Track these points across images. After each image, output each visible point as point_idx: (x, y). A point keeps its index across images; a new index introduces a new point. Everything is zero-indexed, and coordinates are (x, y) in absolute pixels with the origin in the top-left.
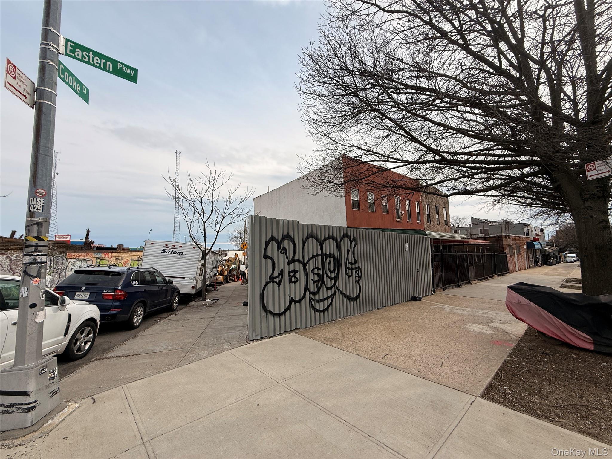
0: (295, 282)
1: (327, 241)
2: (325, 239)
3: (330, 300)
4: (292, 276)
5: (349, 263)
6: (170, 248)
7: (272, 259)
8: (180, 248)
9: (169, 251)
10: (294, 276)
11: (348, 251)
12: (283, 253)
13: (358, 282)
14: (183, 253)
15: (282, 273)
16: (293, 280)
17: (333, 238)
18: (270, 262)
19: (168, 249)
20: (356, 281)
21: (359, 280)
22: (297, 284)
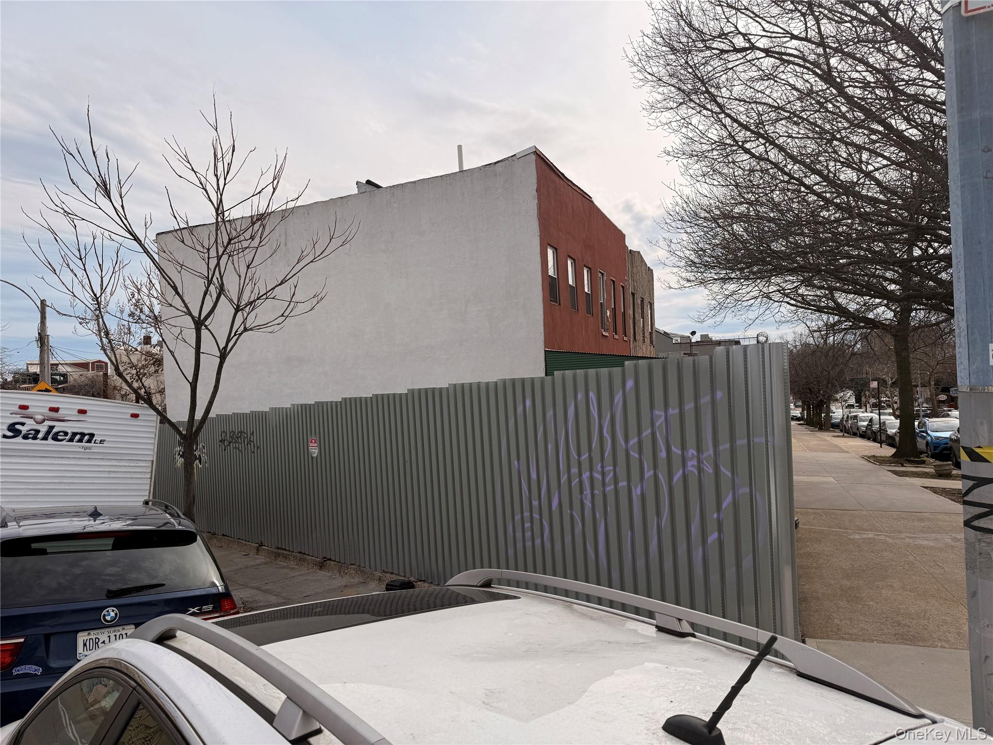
6: (39, 417)
8: (82, 417)
9: (37, 432)
14: (92, 435)
19: (30, 424)
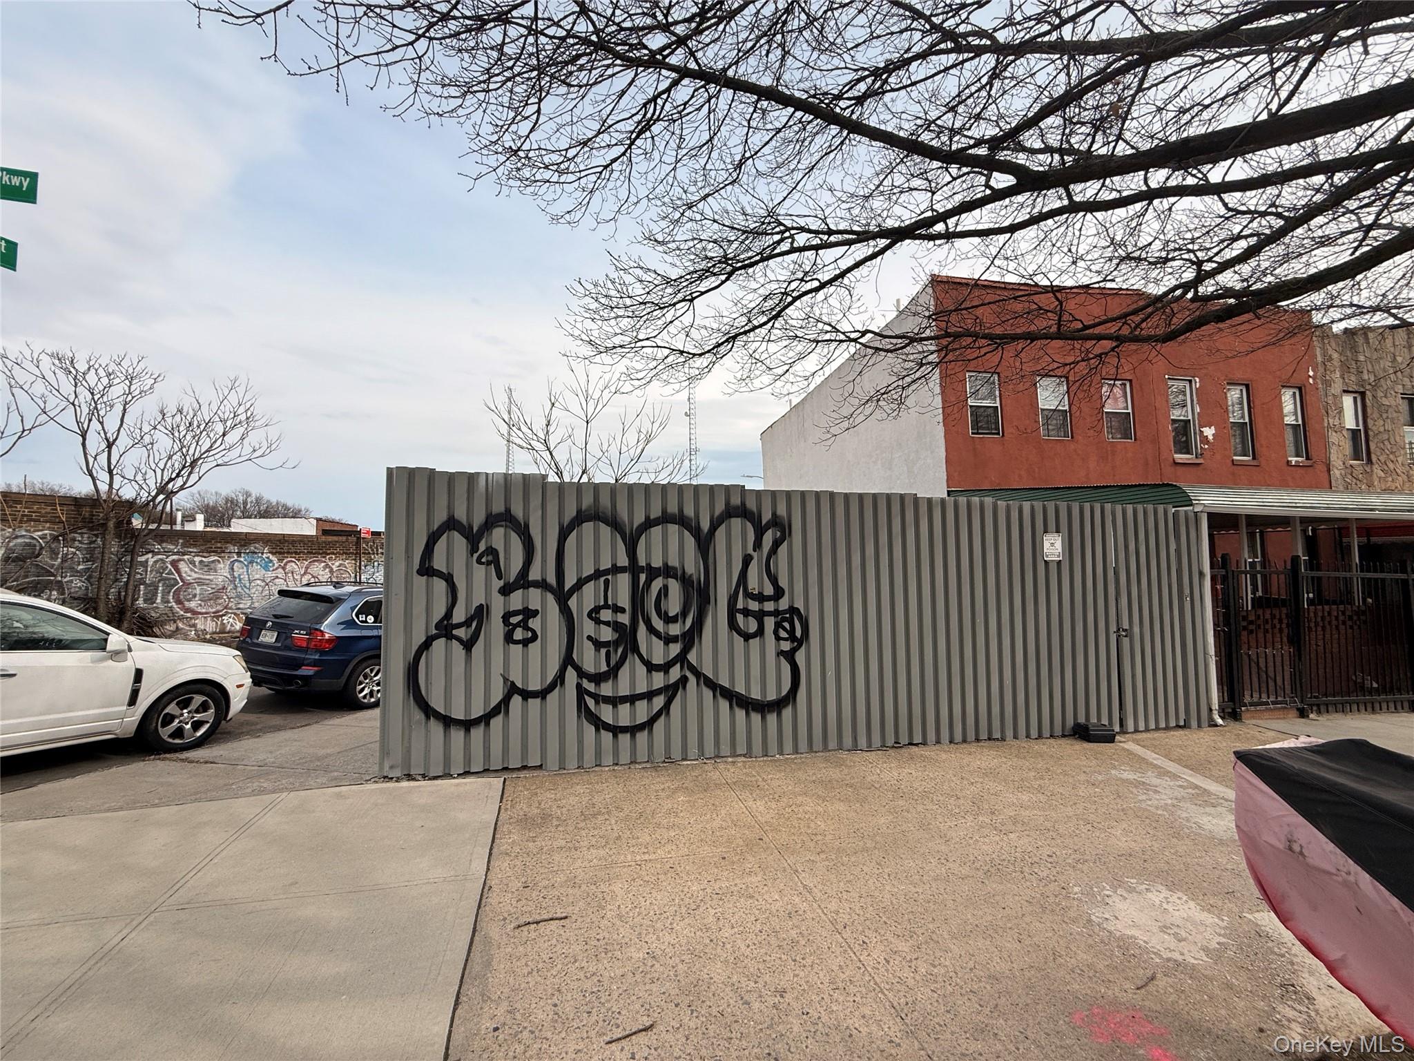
0: (525, 643)
1: (656, 531)
2: (649, 524)
3: (659, 702)
4: (518, 625)
5: (748, 595)
7: (449, 579)
10: (524, 625)
11: (747, 560)
12: (488, 563)
13: (790, 656)
15: (480, 614)
16: (519, 634)
17: (681, 520)
18: (440, 585)
20: (781, 653)
21: (794, 650)
22: (534, 647)
